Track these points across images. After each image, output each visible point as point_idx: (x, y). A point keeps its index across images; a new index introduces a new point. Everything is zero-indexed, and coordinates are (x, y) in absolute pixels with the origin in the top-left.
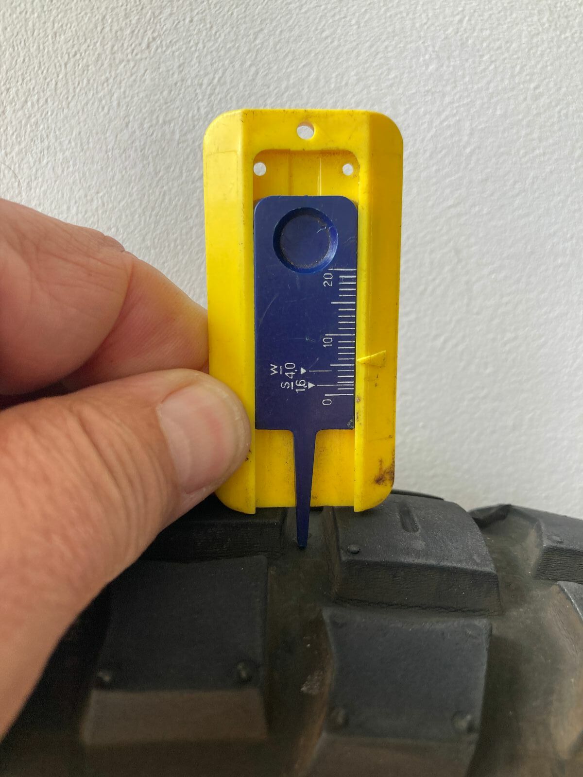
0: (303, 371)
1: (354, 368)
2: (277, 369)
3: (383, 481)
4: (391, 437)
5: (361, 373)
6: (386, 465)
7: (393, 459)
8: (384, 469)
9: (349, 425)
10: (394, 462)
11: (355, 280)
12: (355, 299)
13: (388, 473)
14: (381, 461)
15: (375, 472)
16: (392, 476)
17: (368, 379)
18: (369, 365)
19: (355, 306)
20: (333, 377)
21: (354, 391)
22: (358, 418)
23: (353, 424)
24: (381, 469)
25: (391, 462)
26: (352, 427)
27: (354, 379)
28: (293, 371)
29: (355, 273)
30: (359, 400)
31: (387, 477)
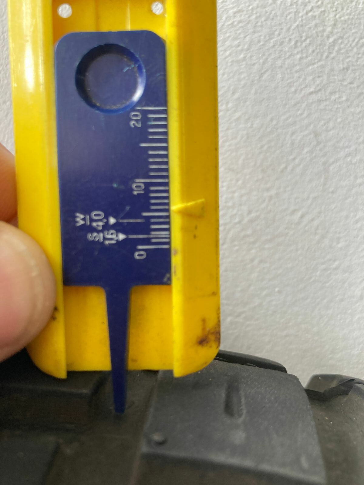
0: (112, 221)
1: (168, 217)
2: (84, 219)
3: (207, 342)
4: (215, 294)
5: (176, 223)
6: (210, 324)
7: (219, 318)
8: (207, 329)
9: (165, 280)
10: (219, 321)
11: (166, 119)
12: (166, 141)
13: (213, 333)
14: (204, 321)
15: (198, 332)
16: (218, 336)
17: (185, 229)
18: (186, 214)
19: (166, 149)
20: (145, 227)
21: (169, 243)
22: (175, 272)
23: (170, 279)
24: (204, 329)
25: (215, 321)
26: (168, 283)
27: (169, 230)
28: (101, 220)
29: (165, 112)
30: (176, 252)
31: (212, 338)
